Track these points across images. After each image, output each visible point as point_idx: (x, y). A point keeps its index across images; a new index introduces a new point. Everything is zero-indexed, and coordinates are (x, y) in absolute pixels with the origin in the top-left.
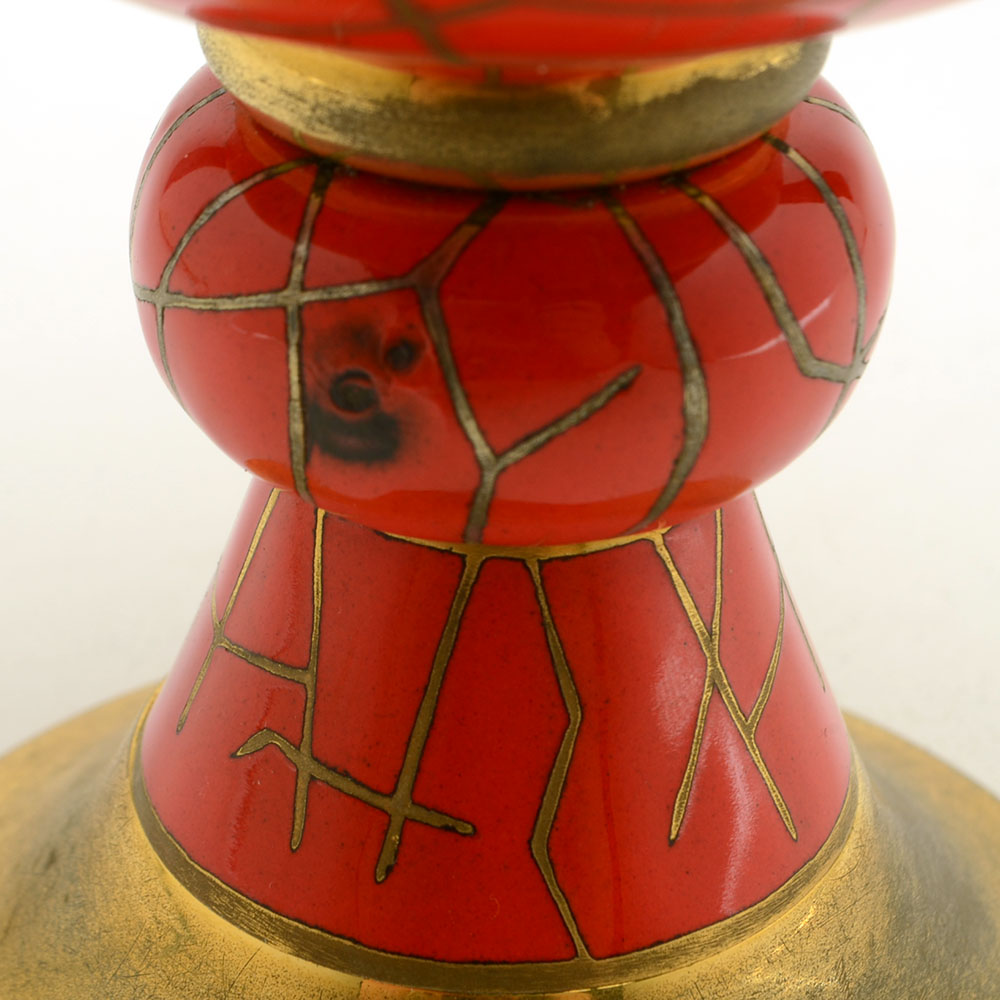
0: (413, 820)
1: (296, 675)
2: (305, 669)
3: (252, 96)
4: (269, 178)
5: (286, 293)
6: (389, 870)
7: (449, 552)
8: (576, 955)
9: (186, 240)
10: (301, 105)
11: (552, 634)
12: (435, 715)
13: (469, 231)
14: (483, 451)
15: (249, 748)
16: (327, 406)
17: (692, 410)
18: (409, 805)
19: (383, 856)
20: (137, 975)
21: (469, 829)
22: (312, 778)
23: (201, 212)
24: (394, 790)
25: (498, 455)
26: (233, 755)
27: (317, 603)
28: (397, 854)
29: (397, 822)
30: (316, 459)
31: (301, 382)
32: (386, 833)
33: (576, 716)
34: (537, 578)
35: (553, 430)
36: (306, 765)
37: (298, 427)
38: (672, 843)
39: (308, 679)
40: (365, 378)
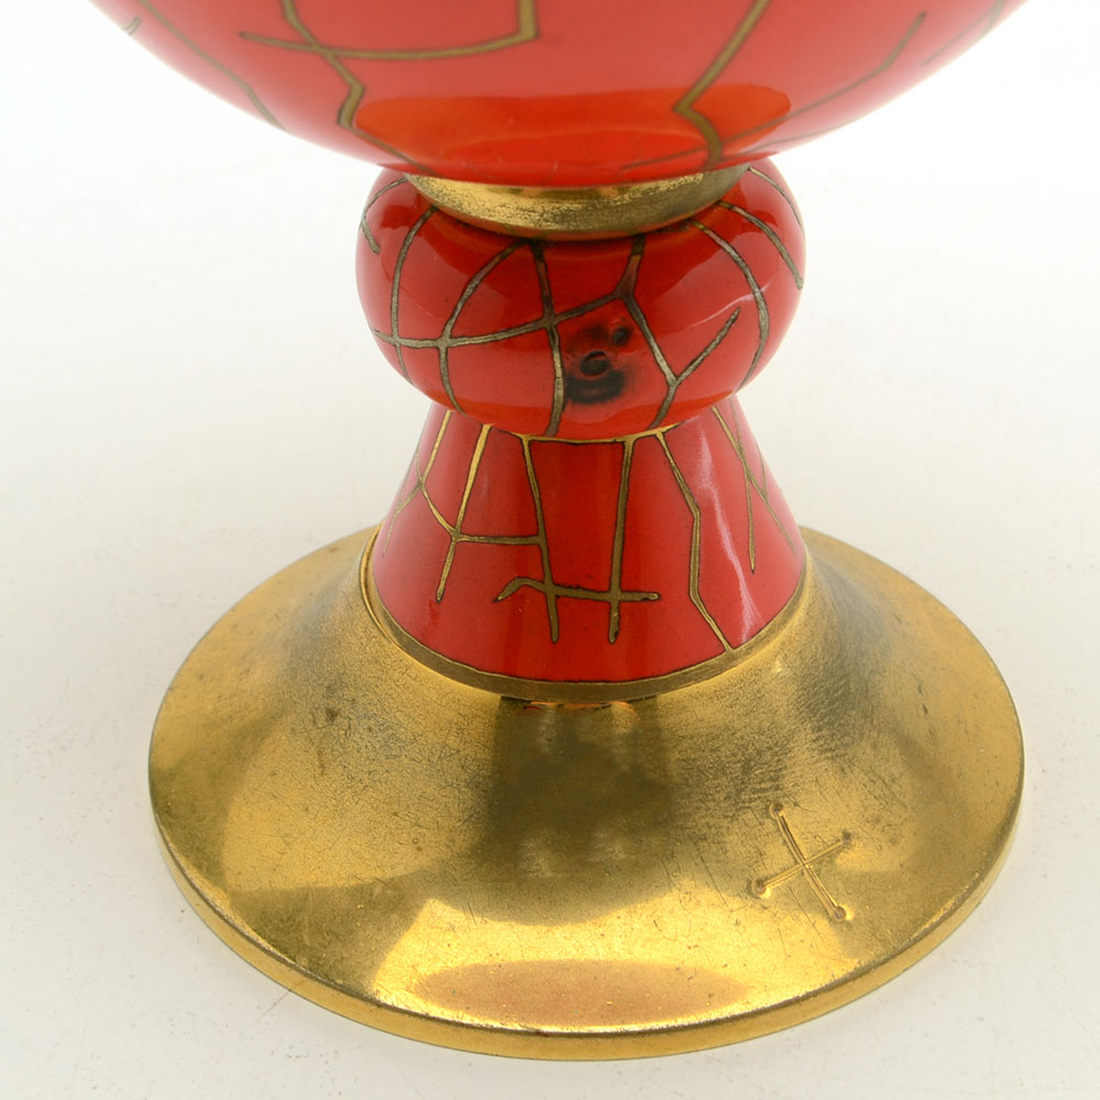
0: (624, 601)
1: (533, 540)
2: (537, 534)
3: (491, 216)
4: (503, 259)
5: (544, 320)
6: (616, 634)
7: (615, 442)
8: (725, 650)
9: (460, 306)
10: (532, 214)
11: (677, 472)
12: (624, 537)
13: (636, 258)
14: (670, 376)
15: (507, 592)
16: (580, 375)
17: (763, 323)
18: (619, 593)
19: (611, 628)
20: (458, 751)
21: (656, 596)
22: (557, 597)
23: (466, 287)
24: (610, 588)
25: (677, 377)
26: (496, 600)
27: (536, 495)
28: (619, 623)
29: (615, 606)
30: (568, 408)
31: (562, 367)
32: (610, 614)
33: (697, 514)
34: (663, 442)
35: (705, 354)
36: (551, 590)
37: (560, 392)
38: (753, 571)
39: (540, 540)
40: (602, 354)
